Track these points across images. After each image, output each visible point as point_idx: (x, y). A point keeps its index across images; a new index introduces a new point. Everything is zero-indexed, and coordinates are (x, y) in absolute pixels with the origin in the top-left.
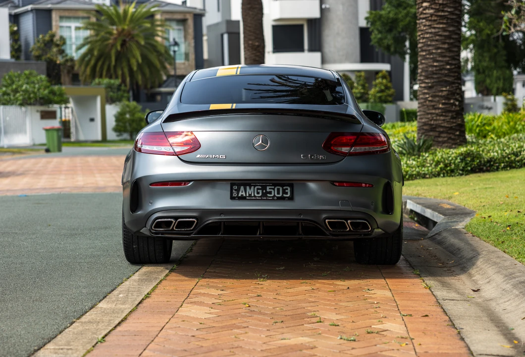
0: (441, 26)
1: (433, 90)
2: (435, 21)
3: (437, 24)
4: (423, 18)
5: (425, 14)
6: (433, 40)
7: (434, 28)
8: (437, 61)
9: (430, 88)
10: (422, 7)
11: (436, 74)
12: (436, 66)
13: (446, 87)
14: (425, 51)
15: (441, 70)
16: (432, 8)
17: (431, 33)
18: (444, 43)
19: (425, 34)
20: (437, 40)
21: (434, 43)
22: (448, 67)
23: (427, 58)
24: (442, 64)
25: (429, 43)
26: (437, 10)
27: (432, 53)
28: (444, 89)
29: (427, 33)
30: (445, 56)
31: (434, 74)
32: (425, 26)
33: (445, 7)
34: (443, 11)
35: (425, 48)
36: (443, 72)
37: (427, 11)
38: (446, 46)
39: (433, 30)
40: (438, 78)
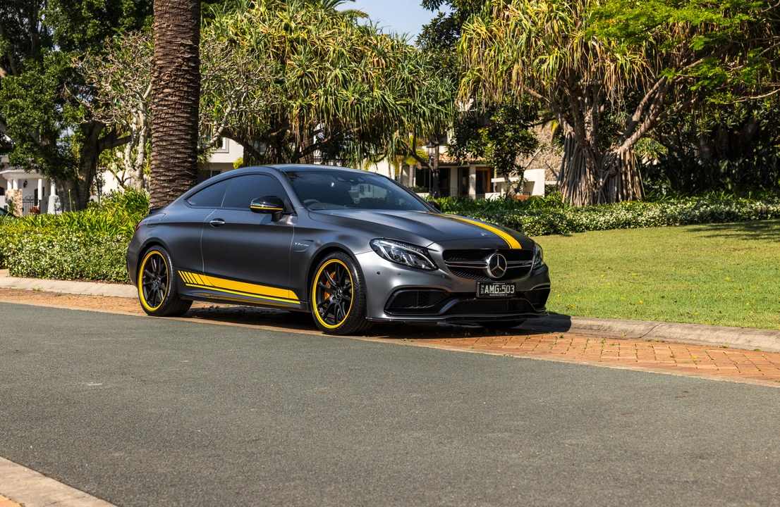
0: (185, 115)
1: (174, 184)
2: (179, 109)
3: (181, 113)
4: (165, 105)
5: (167, 101)
6: (176, 130)
7: (178, 117)
8: (180, 153)
9: (170, 181)
10: (162, 93)
11: (178, 166)
12: (178, 158)
13: (188, 181)
14: (166, 141)
15: (184, 162)
16: (176, 95)
17: (174, 122)
18: (187, 134)
19: (166, 122)
20: (180, 130)
21: (177, 133)
22: (190, 159)
23: (168, 149)
24: (184, 156)
25: (171, 132)
26: (182, 98)
27: (175, 144)
28: (186, 183)
29: (170, 122)
30: (187, 148)
31: (176, 166)
32: (167, 113)
33: (190, 96)
34: (187, 99)
35: (166, 138)
36: (186, 164)
37: (170, 98)
38: (189, 137)
39: (176, 119)
40: (181, 171)
